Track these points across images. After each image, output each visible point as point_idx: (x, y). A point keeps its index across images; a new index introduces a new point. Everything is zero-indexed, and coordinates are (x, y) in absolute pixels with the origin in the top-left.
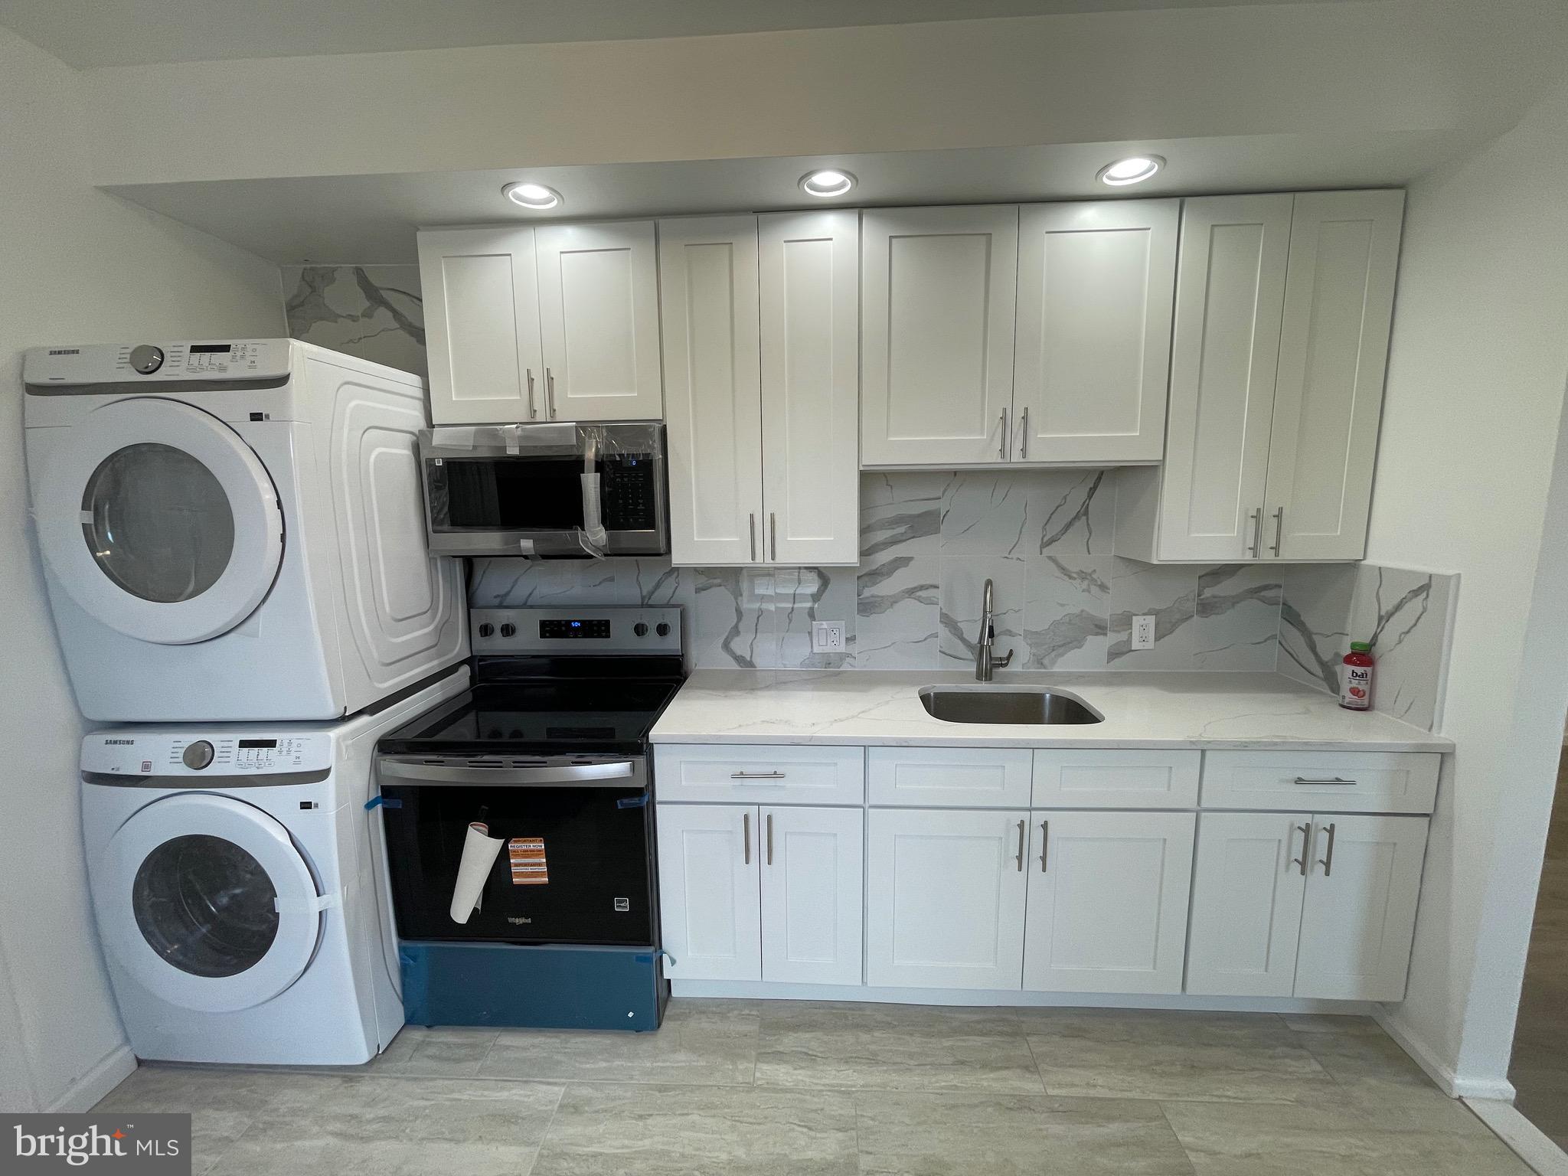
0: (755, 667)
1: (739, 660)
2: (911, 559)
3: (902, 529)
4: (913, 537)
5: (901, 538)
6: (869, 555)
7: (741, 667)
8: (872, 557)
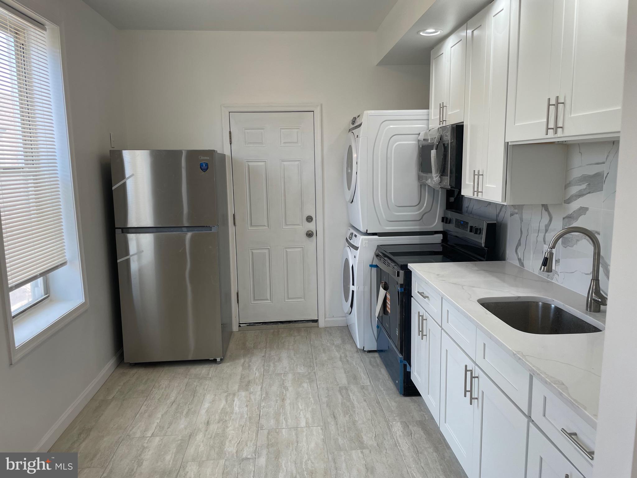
0: (524, 267)
1: (519, 260)
2: (587, 209)
3: (584, 186)
4: (589, 193)
5: (585, 193)
6: (569, 203)
7: (520, 265)
8: (570, 204)
